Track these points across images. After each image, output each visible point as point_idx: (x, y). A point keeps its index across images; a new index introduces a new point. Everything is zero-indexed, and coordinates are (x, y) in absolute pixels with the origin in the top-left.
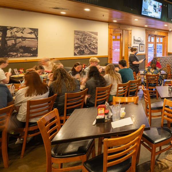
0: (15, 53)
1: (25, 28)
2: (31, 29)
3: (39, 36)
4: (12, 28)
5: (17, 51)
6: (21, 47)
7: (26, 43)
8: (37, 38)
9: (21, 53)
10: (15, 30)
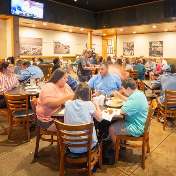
0: (154, 55)
1: (158, 42)
2: (160, 42)
3: (163, 46)
4: (153, 42)
5: (155, 53)
6: (156, 52)
7: (158, 49)
8: (162, 47)
9: (156, 54)
10: (154, 43)
